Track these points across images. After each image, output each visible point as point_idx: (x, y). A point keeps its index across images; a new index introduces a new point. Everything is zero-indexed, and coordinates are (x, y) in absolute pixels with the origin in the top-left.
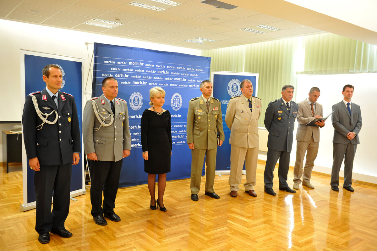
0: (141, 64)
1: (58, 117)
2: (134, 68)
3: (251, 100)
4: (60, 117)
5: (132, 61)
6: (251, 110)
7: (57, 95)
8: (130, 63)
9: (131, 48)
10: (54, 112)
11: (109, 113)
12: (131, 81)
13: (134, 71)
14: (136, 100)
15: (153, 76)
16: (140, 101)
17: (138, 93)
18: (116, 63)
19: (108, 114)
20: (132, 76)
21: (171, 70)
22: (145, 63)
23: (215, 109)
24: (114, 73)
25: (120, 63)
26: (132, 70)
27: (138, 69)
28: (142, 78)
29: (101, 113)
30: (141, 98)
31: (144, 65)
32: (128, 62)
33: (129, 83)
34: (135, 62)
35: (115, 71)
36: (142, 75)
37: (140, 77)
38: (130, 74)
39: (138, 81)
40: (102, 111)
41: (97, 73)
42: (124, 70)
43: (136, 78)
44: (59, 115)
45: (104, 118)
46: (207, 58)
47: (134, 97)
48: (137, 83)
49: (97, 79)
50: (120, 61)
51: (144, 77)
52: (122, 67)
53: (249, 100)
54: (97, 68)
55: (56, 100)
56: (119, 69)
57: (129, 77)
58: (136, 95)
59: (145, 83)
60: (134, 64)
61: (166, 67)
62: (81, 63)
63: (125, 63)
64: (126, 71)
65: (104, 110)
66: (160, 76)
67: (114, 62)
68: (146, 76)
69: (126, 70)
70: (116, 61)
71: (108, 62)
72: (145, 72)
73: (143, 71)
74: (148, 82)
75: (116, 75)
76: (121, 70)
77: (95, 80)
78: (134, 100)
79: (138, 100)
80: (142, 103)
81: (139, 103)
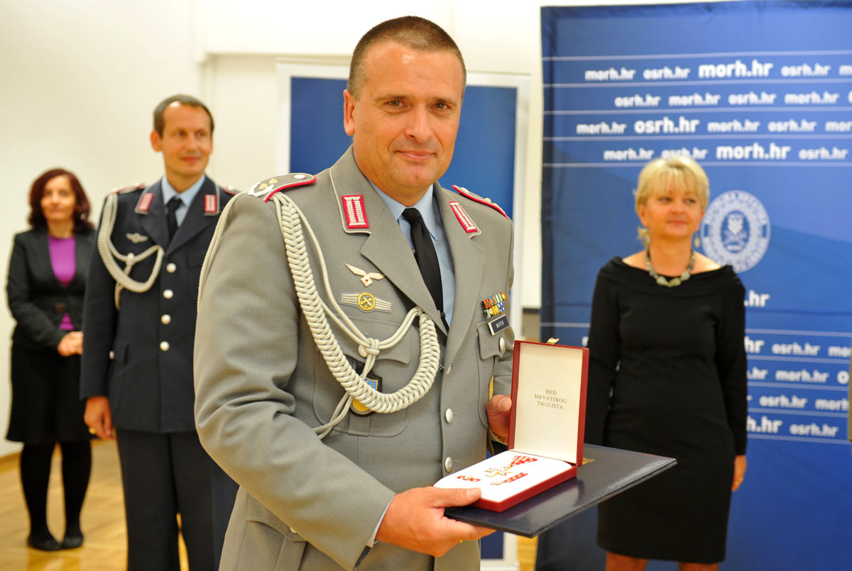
0: (761, 69)
1: (163, 269)
2: (724, 88)
4: (172, 267)
5: (716, 62)
8: (705, 70)
11: (408, 304)
12: (711, 144)
13: (723, 102)
14: (735, 226)
15: (821, 115)
16: (755, 231)
17: (744, 196)
18: (639, 77)
19: (399, 307)
20: (713, 126)
22: (779, 63)
24: (628, 118)
25: (656, 74)
26: (712, 99)
27: (743, 90)
28: (763, 129)
29: (348, 297)
30: (758, 216)
31: (775, 73)
32: (693, 66)
33: (700, 153)
34: (726, 61)
35: (634, 107)
36: (763, 116)
37: (751, 126)
38: (705, 116)
39: (745, 143)
40: (355, 284)
41: (558, 126)
42: (674, 100)
43: (732, 132)
45: (370, 347)
47: (723, 213)
48: (740, 153)
49: (557, 147)
50: (658, 65)
51: (773, 126)
52: (665, 90)
54: (558, 100)
56: (652, 101)
57: (701, 129)
58: (736, 206)
59: (779, 152)
60: (722, 71)
62: (515, 91)
63: (682, 73)
64: (688, 107)
65: (369, 277)
67: (627, 74)
68: (783, 118)
69: (685, 100)
70: (639, 67)
71: (601, 75)
72: (779, 101)
73: (768, 98)
74: (796, 143)
75: (640, 127)
76: (664, 104)
77: (549, 152)
78: (725, 225)
79: (746, 226)
80: (764, 243)
81: (746, 240)
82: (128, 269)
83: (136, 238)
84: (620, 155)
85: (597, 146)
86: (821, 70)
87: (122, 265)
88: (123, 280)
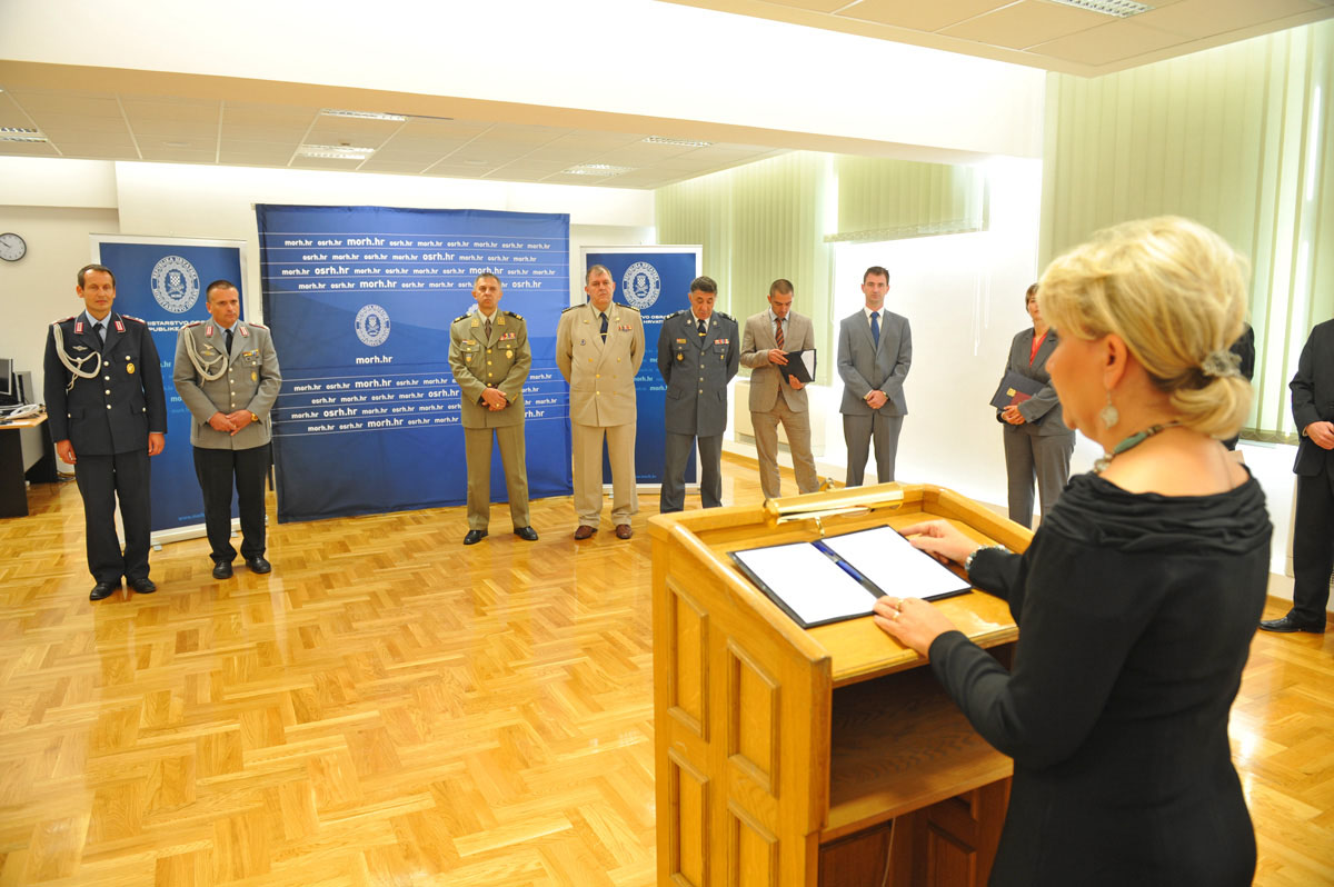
0: (379, 242)
1: (102, 364)
2: (361, 251)
3: (607, 314)
4: (106, 363)
5: (355, 238)
6: (604, 338)
7: (105, 323)
8: (350, 242)
9: (350, 209)
10: (96, 355)
11: (219, 354)
12: (357, 281)
13: (361, 259)
14: (373, 322)
15: (410, 266)
16: (383, 325)
17: (376, 307)
18: (315, 244)
19: (217, 355)
20: (356, 271)
21: (458, 252)
22: (388, 239)
23: (507, 338)
24: (312, 266)
25: (324, 243)
26: (355, 257)
27: (371, 253)
28: (383, 273)
29: (202, 353)
30: (384, 317)
31: (386, 244)
32: (344, 239)
33: (351, 285)
34: (362, 237)
35: (313, 261)
36: (383, 266)
37: (377, 271)
38: (352, 266)
39: (374, 280)
40: (205, 349)
41: (271, 271)
42: (335, 257)
43: (367, 274)
44: (103, 360)
45: (207, 365)
46: (558, 216)
47: (366, 316)
48: (372, 285)
49: (271, 282)
50: (325, 239)
51: (387, 271)
52: (330, 252)
53: (603, 315)
54: (269, 257)
55: (103, 333)
56: (323, 257)
57: (351, 272)
58: (372, 312)
59: (391, 284)
60: (359, 242)
61: (445, 245)
62: (238, 250)
63: (338, 243)
64: (342, 261)
65: (209, 347)
66: (430, 265)
67: (308, 243)
68: (392, 267)
69: (341, 257)
70: (315, 240)
71: (294, 243)
72: (390, 259)
73: (384, 257)
74: (400, 280)
75: (317, 271)
76: (329, 259)
77: (265, 285)
78: (367, 322)
79: (378, 322)
80: (388, 330)
81: (379, 330)
82: (79, 366)
83: (80, 348)
84: (307, 287)
85: (295, 282)
86: (409, 244)
87: (76, 364)
88: (77, 372)
